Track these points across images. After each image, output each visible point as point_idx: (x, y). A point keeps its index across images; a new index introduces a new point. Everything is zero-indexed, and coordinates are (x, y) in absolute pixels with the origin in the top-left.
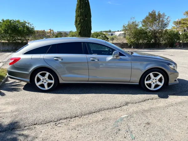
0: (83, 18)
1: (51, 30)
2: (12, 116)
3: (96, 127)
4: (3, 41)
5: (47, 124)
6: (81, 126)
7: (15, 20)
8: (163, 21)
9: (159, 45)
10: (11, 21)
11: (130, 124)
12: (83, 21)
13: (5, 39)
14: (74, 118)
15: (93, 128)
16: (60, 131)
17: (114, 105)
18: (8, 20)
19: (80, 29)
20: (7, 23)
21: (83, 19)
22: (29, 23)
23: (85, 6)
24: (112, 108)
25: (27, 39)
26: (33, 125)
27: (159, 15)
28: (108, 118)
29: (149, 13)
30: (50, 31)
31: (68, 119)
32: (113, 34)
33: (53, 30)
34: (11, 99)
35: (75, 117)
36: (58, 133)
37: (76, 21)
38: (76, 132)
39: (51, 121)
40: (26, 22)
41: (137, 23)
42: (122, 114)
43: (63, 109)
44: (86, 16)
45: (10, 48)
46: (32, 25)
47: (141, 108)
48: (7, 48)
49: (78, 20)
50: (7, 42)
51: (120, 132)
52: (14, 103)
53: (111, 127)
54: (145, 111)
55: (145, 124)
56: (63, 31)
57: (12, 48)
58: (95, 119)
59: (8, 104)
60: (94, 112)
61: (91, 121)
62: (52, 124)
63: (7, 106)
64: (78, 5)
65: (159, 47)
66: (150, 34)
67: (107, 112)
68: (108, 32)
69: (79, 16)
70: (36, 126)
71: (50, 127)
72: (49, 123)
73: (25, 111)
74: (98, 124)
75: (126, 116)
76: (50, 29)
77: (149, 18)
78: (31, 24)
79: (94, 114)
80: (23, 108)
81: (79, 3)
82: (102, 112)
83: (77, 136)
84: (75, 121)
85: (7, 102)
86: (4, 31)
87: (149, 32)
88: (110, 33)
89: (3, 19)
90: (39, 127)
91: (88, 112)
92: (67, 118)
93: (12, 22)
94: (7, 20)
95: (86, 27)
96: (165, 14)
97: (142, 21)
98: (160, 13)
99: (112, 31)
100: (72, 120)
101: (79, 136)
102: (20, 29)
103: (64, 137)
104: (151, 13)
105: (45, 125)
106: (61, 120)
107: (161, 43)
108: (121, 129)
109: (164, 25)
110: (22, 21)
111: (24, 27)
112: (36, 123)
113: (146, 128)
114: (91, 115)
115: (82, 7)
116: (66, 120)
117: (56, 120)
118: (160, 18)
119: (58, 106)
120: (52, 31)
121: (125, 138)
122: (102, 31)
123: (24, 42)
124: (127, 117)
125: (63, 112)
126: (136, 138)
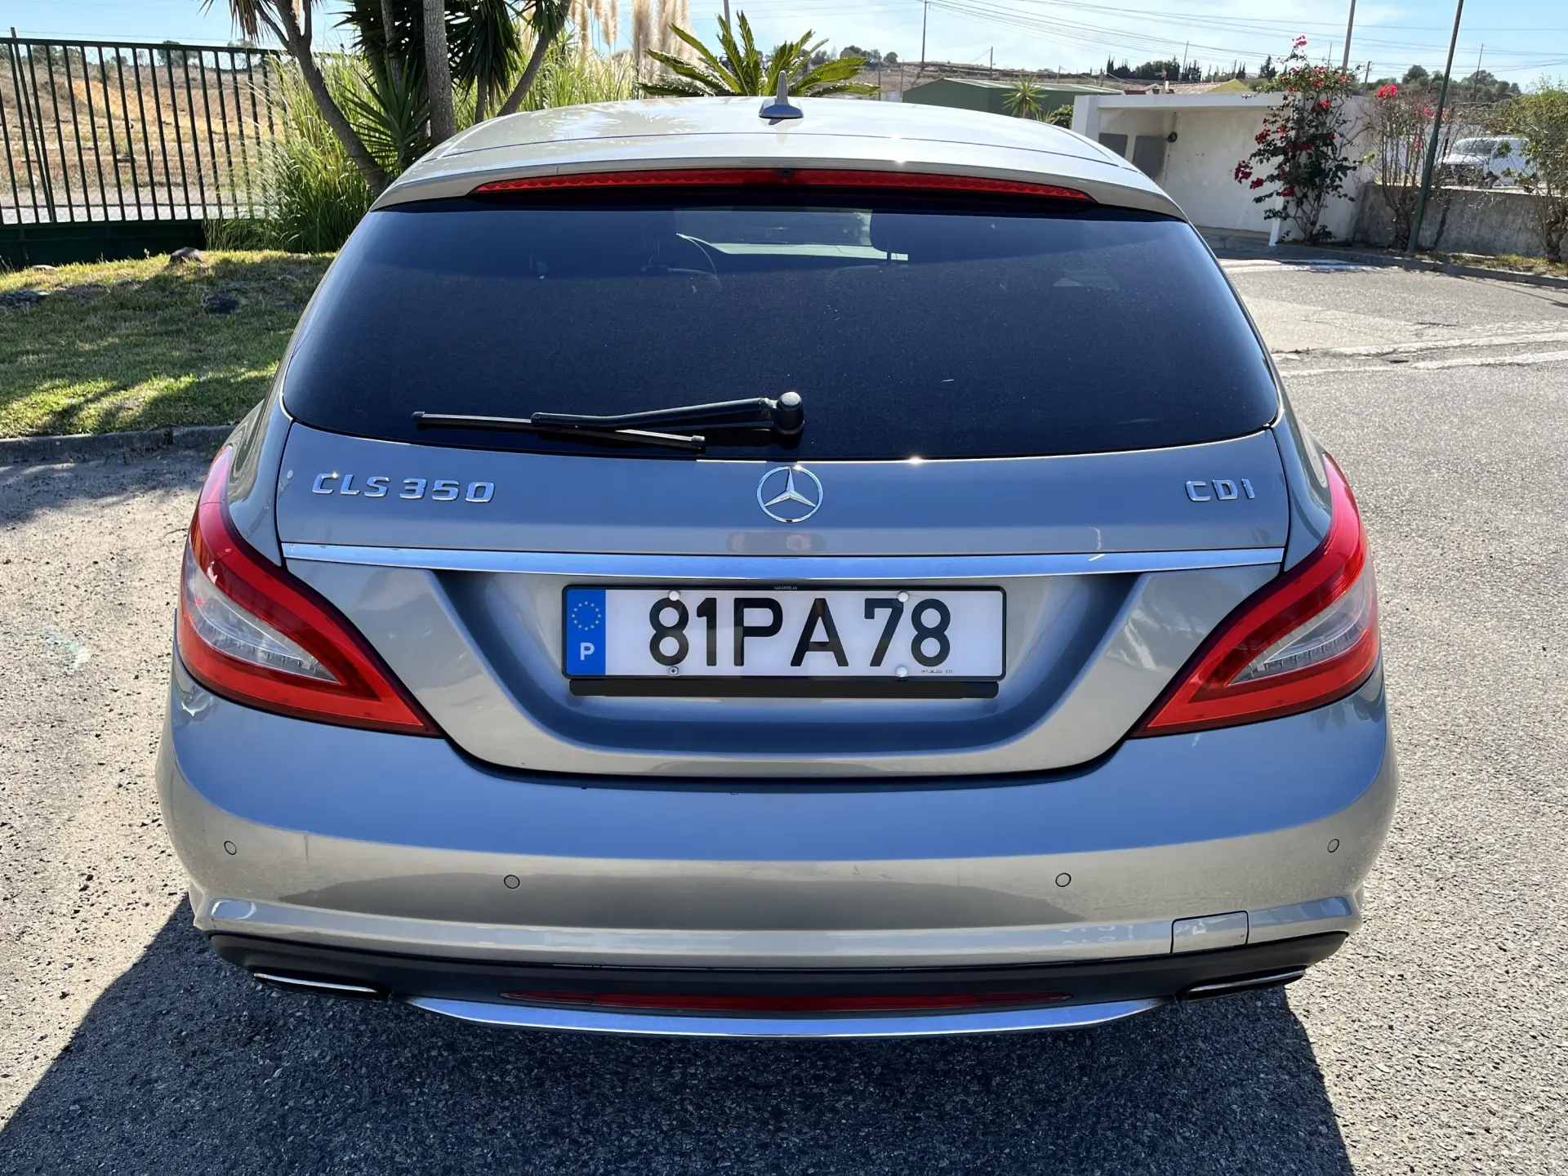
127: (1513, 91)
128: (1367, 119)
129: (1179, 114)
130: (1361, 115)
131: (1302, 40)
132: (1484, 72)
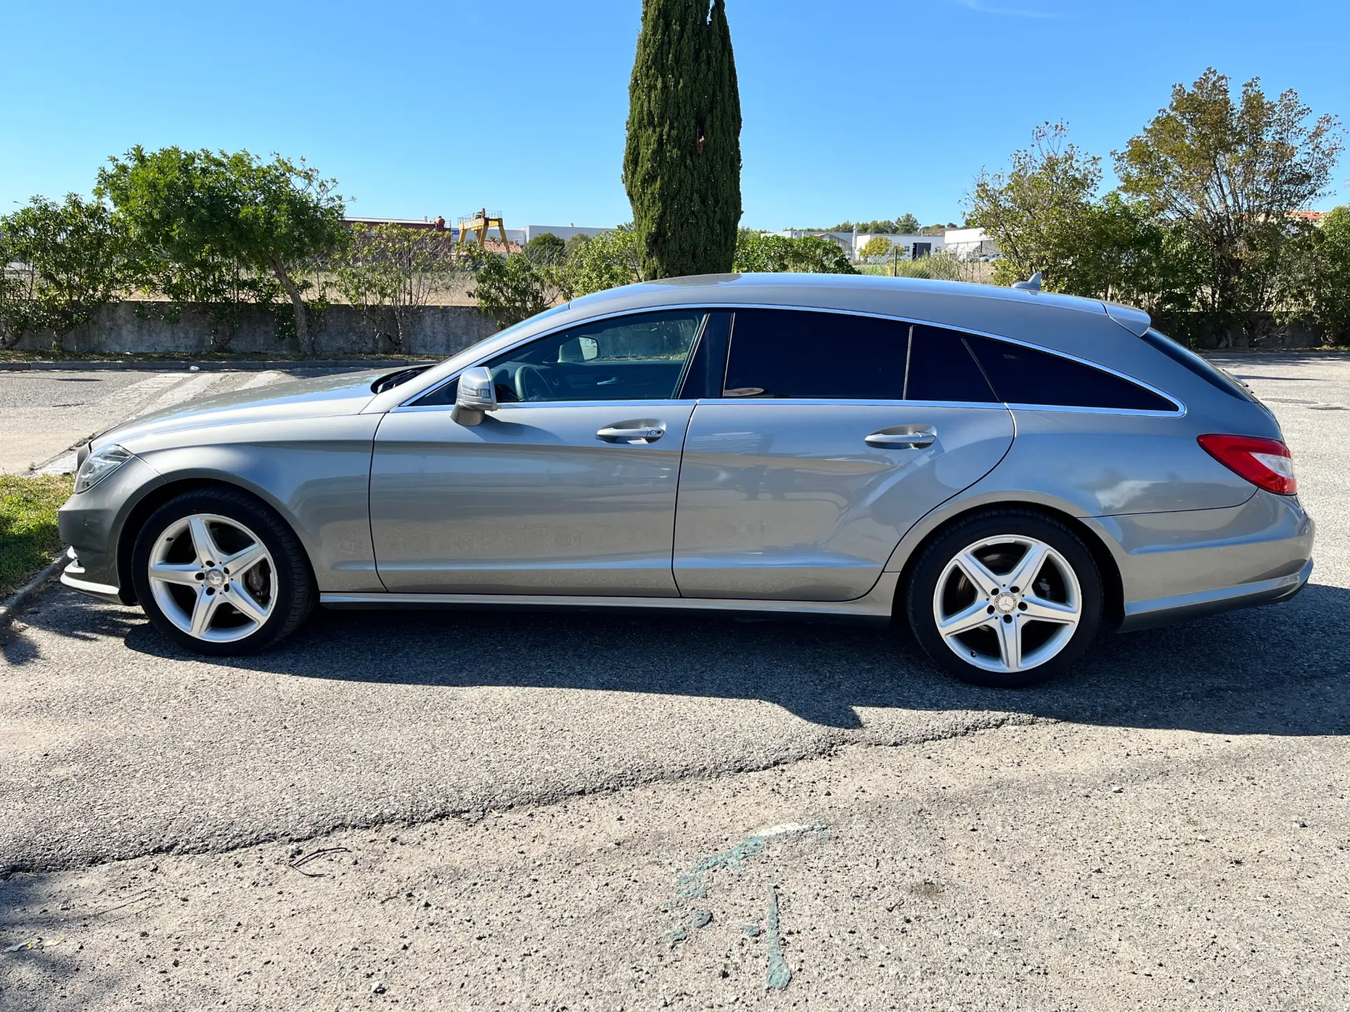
0: (678, 138)
1: (487, 221)
2: (37, 789)
3: (555, 890)
4: (139, 295)
5: (238, 854)
6: (457, 875)
7: (216, 155)
8: (1282, 152)
9: (1251, 328)
10: (191, 158)
11: (801, 887)
12: (682, 158)
13: (150, 282)
14: (429, 826)
15: (535, 897)
16: (305, 904)
17: (737, 753)
18: (176, 150)
19: (655, 212)
20: (161, 171)
21: (678, 142)
22: (308, 177)
23: (697, 53)
24: (717, 773)
25: (298, 280)
26: (147, 852)
27: (1255, 105)
28: (660, 836)
29: (1179, 92)
30: (481, 222)
31: (389, 830)
32: (927, 247)
33: (500, 221)
34: (69, 682)
35: (442, 816)
36: (287, 912)
37: (633, 159)
38: (410, 913)
39: (272, 837)
40: (291, 170)
41: (1080, 166)
42: (769, 814)
43: (375, 761)
44: (700, 122)
45: (184, 340)
46: (330, 186)
47: (923, 783)
48: (165, 340)
49: (646, 152)
50: (166, 299)
51: (707, 934)
52: (74, 707)
53: (656, 900)
54: (943, 800)
55: (904, 894)
56: (573, 229)
57: (201, 342)
58: (570, 837)
59: (42, 708)
60: (582, 793)
61: (538, 851)
62: (273, 851)
63: (28, 723)
64: (645, 43)
65: (1253, 345)
66: (1185, 245)
67: (669, 795)
68: (895, 231)
69: (651, 123)
70: (167, 862)
71: (251, 872)
72: (252, 849)
73: (130, 758)
74: (578, 870)
75: (792, 827)
76: (481, 215)
77: (1178, 133)
78: (321, 177)
79: (574, 802)
80: (120, 741)
81: (655, 28)
82: (636, 791)
83: (406, 942)
84: (429, 844)
85: (40, 695)
86: (144, 224)
87: (1177, 231)
88: (907, 241)
89: (139, 150)
90: (180, 871)
91: (537, 788)
92: (380, 821)
93: (198, 164)
94: (165, 153)
95: (704, 201)
96: (1303, 101)
97: (1123, 148)
98: (1260, 95)
99: (923, 222)
100: (413, 835)
101: (422, 942)
102: (246, 211)
103: (317, 941)
104: (1189, 89)
105: (224, 856)
106: (336, 833)
107: (1269, 316)
108: (718, 916)
109: (1288, 182)
110: (266, 161)
111: (274, 200)
112: (166, 842)
113: (899, 922)
114: (553, 809)
115: (677, 59)
116: (371, 834)
117: (307, 831)
118: (1256, 131)
119: (354, 739)
120: (494, 226)
121: (725, 975)
122: (853, 223)
123: (280, 301)
124: (801, 834)
125: (369, 777)
126: (800, 979)
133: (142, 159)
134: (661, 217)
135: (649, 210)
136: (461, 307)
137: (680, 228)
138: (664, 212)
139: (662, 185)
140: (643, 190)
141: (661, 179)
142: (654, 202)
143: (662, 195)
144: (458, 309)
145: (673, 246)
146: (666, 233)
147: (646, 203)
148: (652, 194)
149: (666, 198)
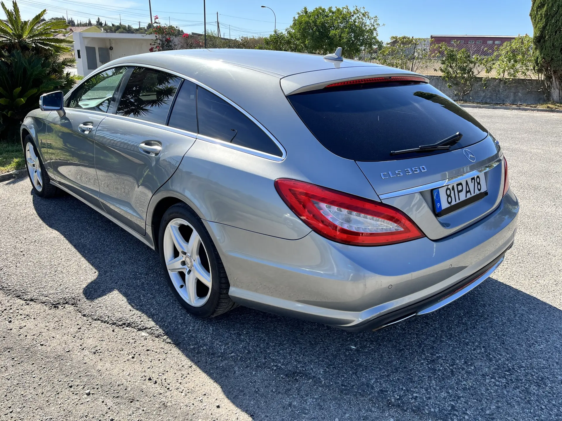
19: (541, 24)
89: (305, 9)
127: (182, 33)
128: (181, 44)
129: (111, 40)
130: (179, 43)
131: (157, 17)
132: (171, 26)
133: (306, 12)
134: (544, 28)
135: (538, 23)
136: (434, 76)
137: (554, 34)
138: (546, 25)
139: (547, 9)
140: (537, 12)
141: (547, 6)
142: (541, 19)
143: (546, 15)
144: (433, 77)
145: (548, 44)
146: (545, 37)
147: (537, 20)
148: (541, 14)
149: (548, 17)
